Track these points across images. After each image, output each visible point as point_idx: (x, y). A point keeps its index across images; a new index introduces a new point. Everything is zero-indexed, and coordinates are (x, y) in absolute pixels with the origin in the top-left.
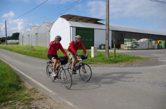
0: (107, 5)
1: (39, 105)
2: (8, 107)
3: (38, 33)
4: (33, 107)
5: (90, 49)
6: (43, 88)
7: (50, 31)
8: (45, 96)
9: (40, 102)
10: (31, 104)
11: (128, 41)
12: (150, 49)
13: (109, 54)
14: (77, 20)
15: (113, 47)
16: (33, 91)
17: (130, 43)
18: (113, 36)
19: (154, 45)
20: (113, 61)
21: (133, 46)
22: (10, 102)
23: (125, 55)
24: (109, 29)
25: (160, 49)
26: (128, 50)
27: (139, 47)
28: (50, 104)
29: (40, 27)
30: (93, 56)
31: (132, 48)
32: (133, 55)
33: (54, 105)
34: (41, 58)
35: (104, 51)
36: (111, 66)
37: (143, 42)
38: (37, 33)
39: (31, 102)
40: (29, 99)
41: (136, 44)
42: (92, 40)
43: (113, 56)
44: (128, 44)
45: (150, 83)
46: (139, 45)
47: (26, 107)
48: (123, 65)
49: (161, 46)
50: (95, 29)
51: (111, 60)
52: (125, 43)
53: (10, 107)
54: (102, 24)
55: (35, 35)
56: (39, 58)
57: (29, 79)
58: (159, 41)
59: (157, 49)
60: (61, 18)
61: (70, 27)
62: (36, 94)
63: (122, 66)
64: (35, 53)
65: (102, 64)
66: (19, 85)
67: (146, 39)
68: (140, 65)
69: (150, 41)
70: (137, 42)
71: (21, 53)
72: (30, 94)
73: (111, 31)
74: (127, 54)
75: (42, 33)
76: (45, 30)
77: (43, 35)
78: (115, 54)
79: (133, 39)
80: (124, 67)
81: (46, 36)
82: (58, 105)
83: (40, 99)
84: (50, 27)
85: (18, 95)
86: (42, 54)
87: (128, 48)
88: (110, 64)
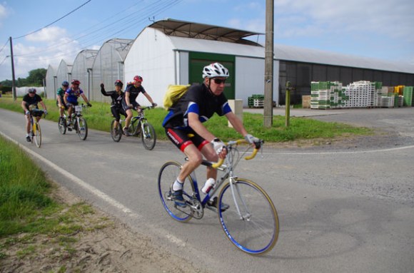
1: (95, 243)
2: (16, 248)
3: (93, 68)
4: (82, 247)
6: (107, 202)
7: (123, 63)
8: (111, 221)
9: (99, 235)
11: (321, 88)
12: (376, 107)
13: (272, 118)
14: (193, 34)
15: (282, 102)
16: (79, 208)
17: (326, 91)
18: (284, 74)
19: (386, 97)
20: (284, 135)
21: (334, 101)
22: (22, 236)
23: (312, 121)
24: (274, 57)
25: (399, 107)
26: (320, 109)
27: (348, 104)
28: (123, 241)
29: (98, 52)
31: (331, 105)
32: (333, 122)
33: (135, 243)
35: (261, 111)
36: (278, 149)
37: (359, 90)
38: (91, 69)
39: (76, 237)
40: (70, 228)
41: (340, 95)
43: (284, 124)
44: (321, 93)
45: (380, 188)
46: (347, 98)
47: (62, 248)
48: (310, 146)
49: (404, 100)
50: (237, 58)
51: (277, 134)
52: (312, 92)
53: (21, 250)
54: (256, 44)
55: (85, 74)
57: (72, 181)
58: (399, 87)
59: (393, 107)
60: (152, 30)
61: (175, 51)
62: (89, 215)
63: (306, 149)
66: (46, 195)
67: (365, 83)
68: (351, 145)
69: (377, 88)
70: (344, 90)
72: (72, 218)
73: (278, 62)
74: (318, 120)
75: (102, 68)
76: (110, 60)
77: (106, 72)
78: (288, 119)
79: (334, 81)
80: (312, 149)
81: (114, 76)
82: (145, 244)
83: (98, 228)
84: (125, 52)
85: (43, 219)
86: (104, 119)
87: (320, 104)
88: (276, 143)
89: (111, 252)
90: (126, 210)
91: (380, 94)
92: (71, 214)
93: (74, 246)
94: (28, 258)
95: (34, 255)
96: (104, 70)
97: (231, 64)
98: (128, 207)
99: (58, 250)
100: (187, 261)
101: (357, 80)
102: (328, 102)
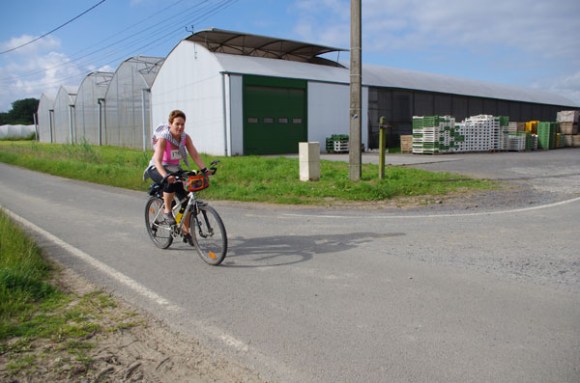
1: (120, 348)
2: (6, 360)
3: (107, 98)
4: (99, 356)
5: (296, 151)
7: (149, 90)
8: (141, 317)
9: (125, 338)
10: (89, 347)
11: (427, 125)
12: (502, 151)
13: (361, 168)
14: (247, 50)
15: (373, 145)
16: (94, 300)
17: (433, 129)
18: (375, 106)
19: (514, 137)
20: (377, 190)
21: (446, 143)
22: (14, 341)
23: (415, 171)
24: (363, 83)
25: (533, 150)
26: (425, 154)
27: (464, 146)
28: (160, 345)
29: (113, 75)
30: (304, 175)
31: (441, 148)
32: (445, 172)
33: (176, 348)
34: (121, 186)
35: (345, 158)
36: (370, 211)
37: (478, 128)
38: (103, 100)
39: (92, 341)
40: (83, 329)
41: (452, 135)
42: (299, 121)
43: (377, 175)
44: (426, 133)
45: (511, 263)
46: (462, 139)
47: (73, 358)
48: (413, 207)
49: (539, 142)
50: (309, 84)
51: (368, 190)
52: (414, 131)
53: (13, 362)
54: (336, 65)
55: (95, 107)
56: (115, 185)
57: (82, 260)
58: (531, 123)
59: (524, 151)
60: (190, 45)
61: (223, 73)
62: (109, 310)
63: (410, 211)
64: (99, 170)
65: (340, 203)
66: (45, 282)
67: (486, 118)
68: (469, 204)
69: (502, 124)
70: (458, 127)
71: (46, 171)
73: (367, 90)
74: (425, 170)
75: (120, 98)
76: (131, 87)
77: (125, 104)
78: (383, 168)
79: (444, 115)
80: (416, 211)
81: (136, 110)
82: (190, 348)
83: (123, 329)
84: (151, 75)
85: (42, 317)
86: (124, 171)
87: (425, 147)
88: (367, 203)
89: (143, 362)
90: (161, 301)
91: (506, 132)
92: (83, 308)
93: (91, 355)
94: (24, 373)
95: (33, 369)
96: (122, 100)
97: (302, 92)
98: (164, 297)
99: (67, 361)
100: (251, 371)
101: (475, 114)
102: (436, 144)
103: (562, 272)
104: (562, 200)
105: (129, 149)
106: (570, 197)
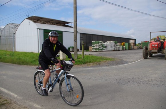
0: (75, 7)
3: (1, 36)
7: (15, 33)
11: (96, 44)
12: (116, 50)
13: (77, 55)
14: (45, 22)
15: (81, 50)
17: (98, 45)
18: (82, 39)
19: (119, 47)
20: (82, 62)
21: (101, 48)
23: (93, 56)
24: (78, 32)
25: (124, 50)
26: (96, 51)
27: (106, 49)
29: (3, 29)
30: (61, 58)
31: (100, 50)
32: (100, 56)
36: (80, 67)
37: (109, 44)
41: (103, 46)
44: (96, 46)
45: (116, 79)
46: (105, 47)
48: (92, 66)
49: (125, 48)
50: (63, 32)
51: (79, 61)
52: (93, 45)
54: (71, 27)
58: (123, 43)
59: (122, 50)
60: (28, 20)
61: (38, 29)
63: (90, 67)
67: (112, 42)
68: (107, 65)
69: (116, 43)
70: (104, 44)
73: (79, 34)
74: (95, 56)
75: (5, 36)
76: (9, 33)
78: (83, 56)
79: (100, 41)
80: (92, 67)
81: (11, 39)
84: (16, 29)
86: (6, 58)
88: (79, 65)
96: (6, 36)
97: (61, 35)
101: (109, 40)
102: (99, 49)
103: (129, 81)
104: (130, 63)
105: (8, 51)
106: (132, 62)
